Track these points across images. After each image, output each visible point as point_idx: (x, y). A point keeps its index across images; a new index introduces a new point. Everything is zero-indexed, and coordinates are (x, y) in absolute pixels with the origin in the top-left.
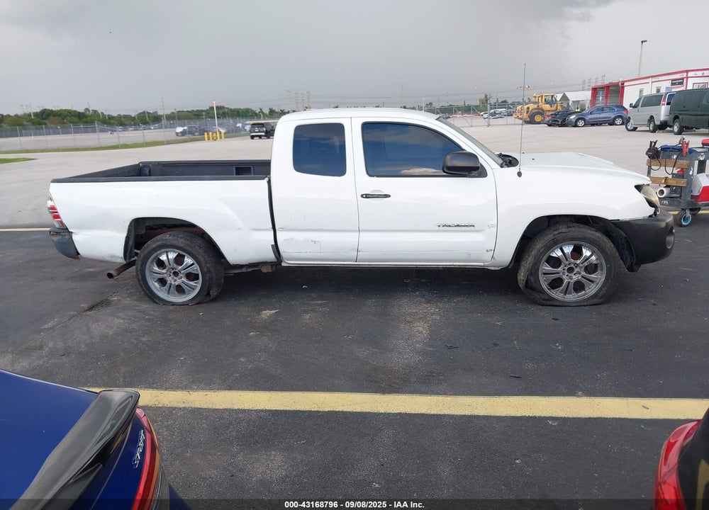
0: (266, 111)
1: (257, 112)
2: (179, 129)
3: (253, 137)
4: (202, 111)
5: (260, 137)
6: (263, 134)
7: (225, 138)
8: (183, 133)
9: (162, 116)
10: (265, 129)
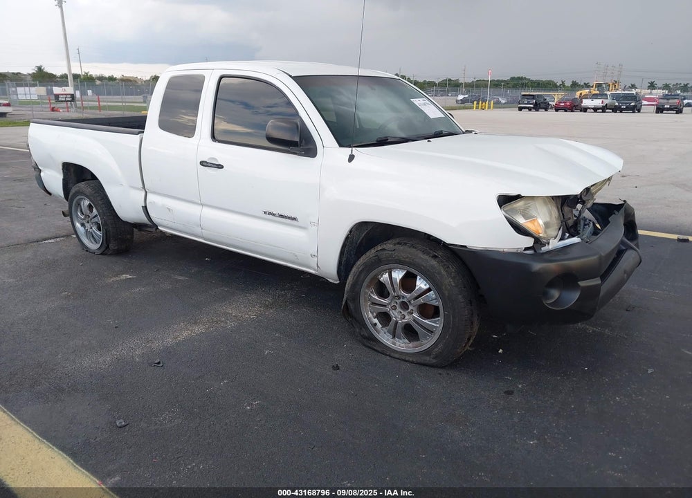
0: (568, 84)
1: (558, 84)
2: (461, 97)
3: (520, 109)
4: (502, 81)
5: (530, 109)
6: (532, 106)
7: (494, 107)
8: (463, 101)
9: (462, 84)
10: (534, 101)
